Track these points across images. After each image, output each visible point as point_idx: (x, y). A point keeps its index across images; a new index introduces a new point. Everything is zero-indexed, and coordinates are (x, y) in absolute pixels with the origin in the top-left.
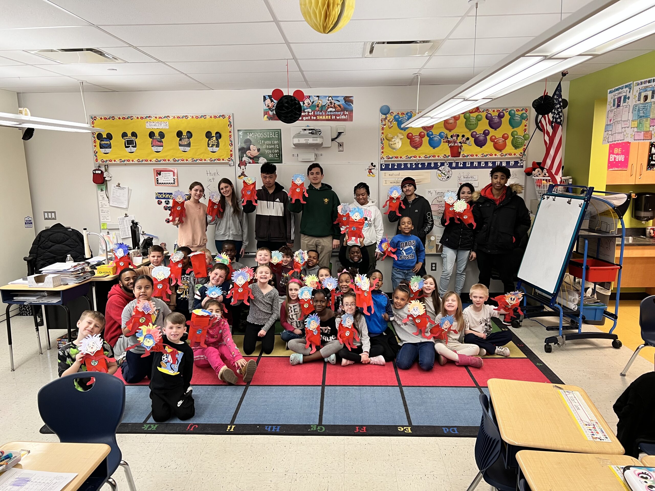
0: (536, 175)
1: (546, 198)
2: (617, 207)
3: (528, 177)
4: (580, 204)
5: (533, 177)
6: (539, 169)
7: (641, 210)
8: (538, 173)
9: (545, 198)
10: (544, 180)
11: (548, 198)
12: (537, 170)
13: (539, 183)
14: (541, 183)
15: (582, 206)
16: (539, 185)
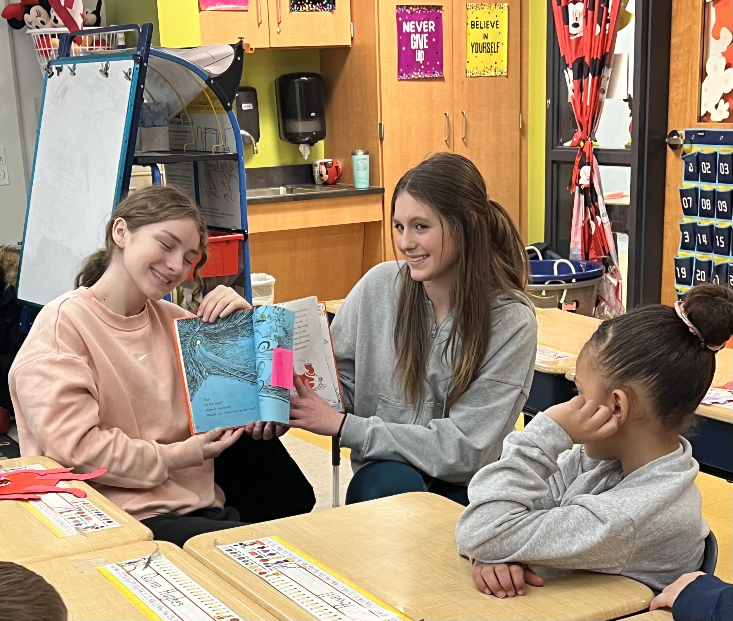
0: (34, 25)
1: (56, 72)
2: (213, 79)
3: (16, 31)
4: (127, 71)
5: (29, 31)
6: (38, 8)
7: (296, 118)
8: (39, 19)
9: (53, 74)
10: (53, 36)
11: (60, 70)
12: (33, 10)
13: (44, 47)
14: (49, 46)
15: (131, 77)
16: (45, 51)
